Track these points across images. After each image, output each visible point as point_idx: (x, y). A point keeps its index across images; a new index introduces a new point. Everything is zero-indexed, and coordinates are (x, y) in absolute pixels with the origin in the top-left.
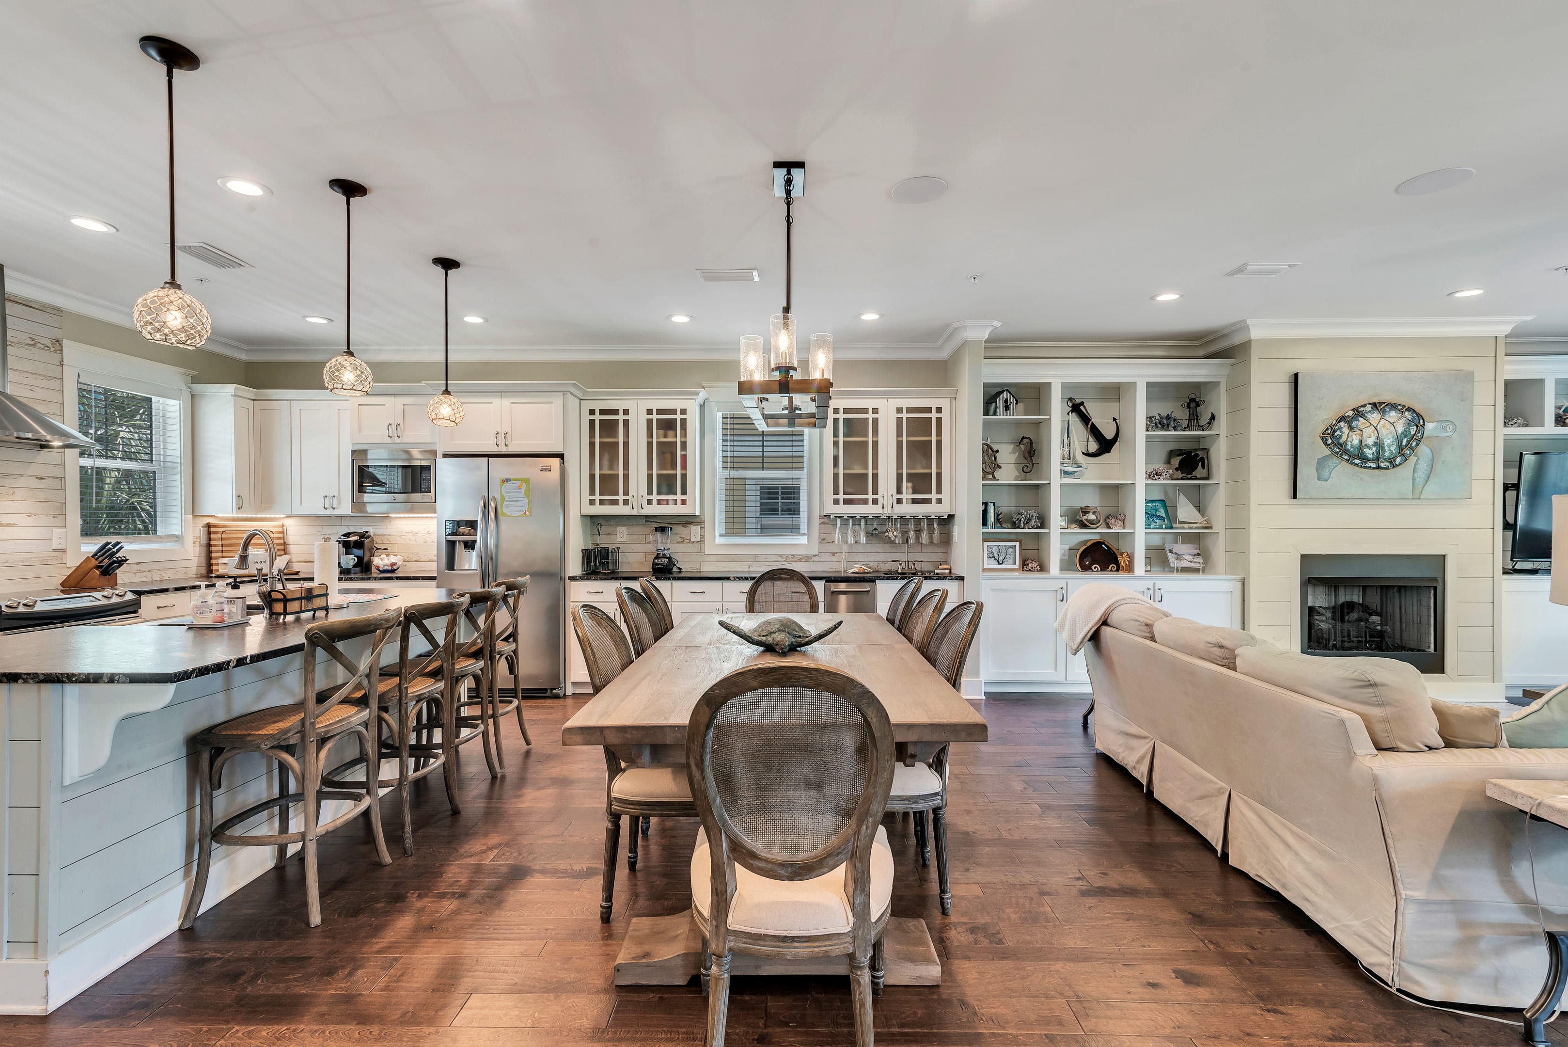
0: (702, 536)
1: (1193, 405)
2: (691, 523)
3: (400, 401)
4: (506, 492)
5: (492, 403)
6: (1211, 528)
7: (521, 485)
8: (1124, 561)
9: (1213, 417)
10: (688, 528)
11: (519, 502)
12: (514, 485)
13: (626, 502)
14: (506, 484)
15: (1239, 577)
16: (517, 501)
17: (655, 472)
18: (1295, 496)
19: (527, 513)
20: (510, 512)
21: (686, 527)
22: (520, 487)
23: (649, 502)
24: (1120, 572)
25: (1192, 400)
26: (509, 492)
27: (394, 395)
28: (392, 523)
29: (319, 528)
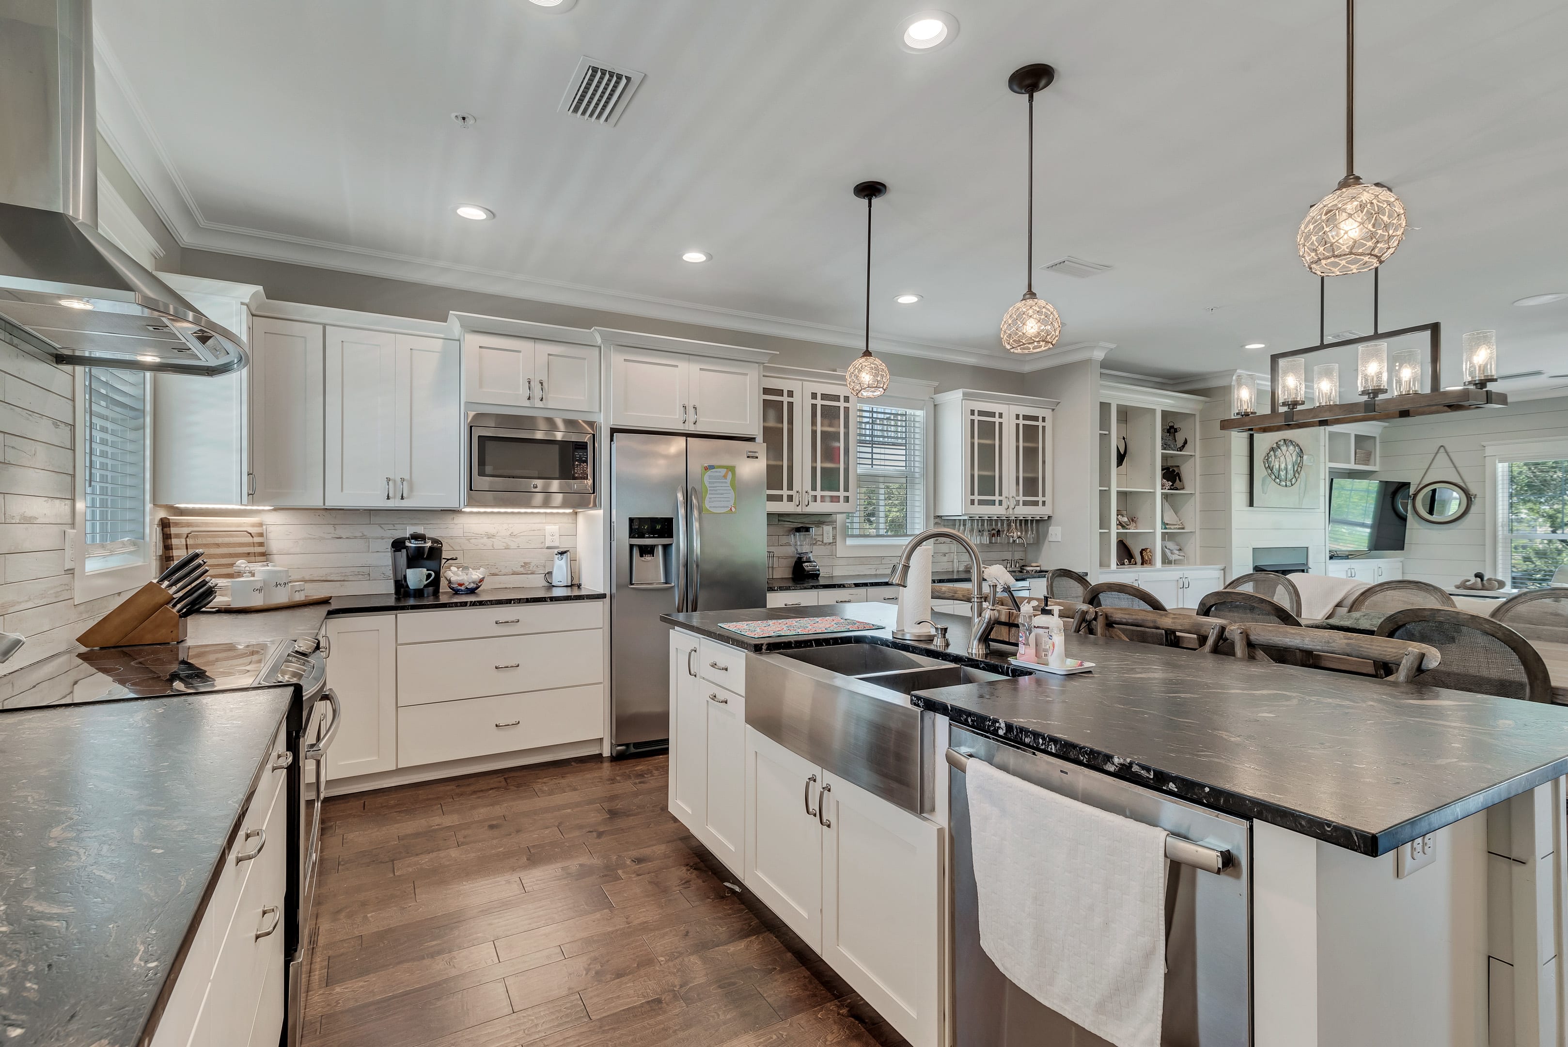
0: (834, 537)
1: (1172, 430)
2: (823, 523)
3: (544, 349)
4: (710, 483)
5: (677, 366)
6: (1183, 528)
7: (727, 473)
8: (1148, 556)
9: (1186, 442)
10: (821, 529)
11: (725, 496)
12: (718, 474)
13: (790, 498)
14: (709, 473)
15: (1222, 566)
16: (722, 494)
17: (819, 465)
18: (1251, 504)
19: (733, 509)
20: (714, 507)
21: (818, 527)
22: (725, 477)
23: (815, 498)
24: (1145, 565)
25: (1172, 427)
26: (714, 483)
27: (535, 339)
28: (456, 521)
29: (330, 529)
